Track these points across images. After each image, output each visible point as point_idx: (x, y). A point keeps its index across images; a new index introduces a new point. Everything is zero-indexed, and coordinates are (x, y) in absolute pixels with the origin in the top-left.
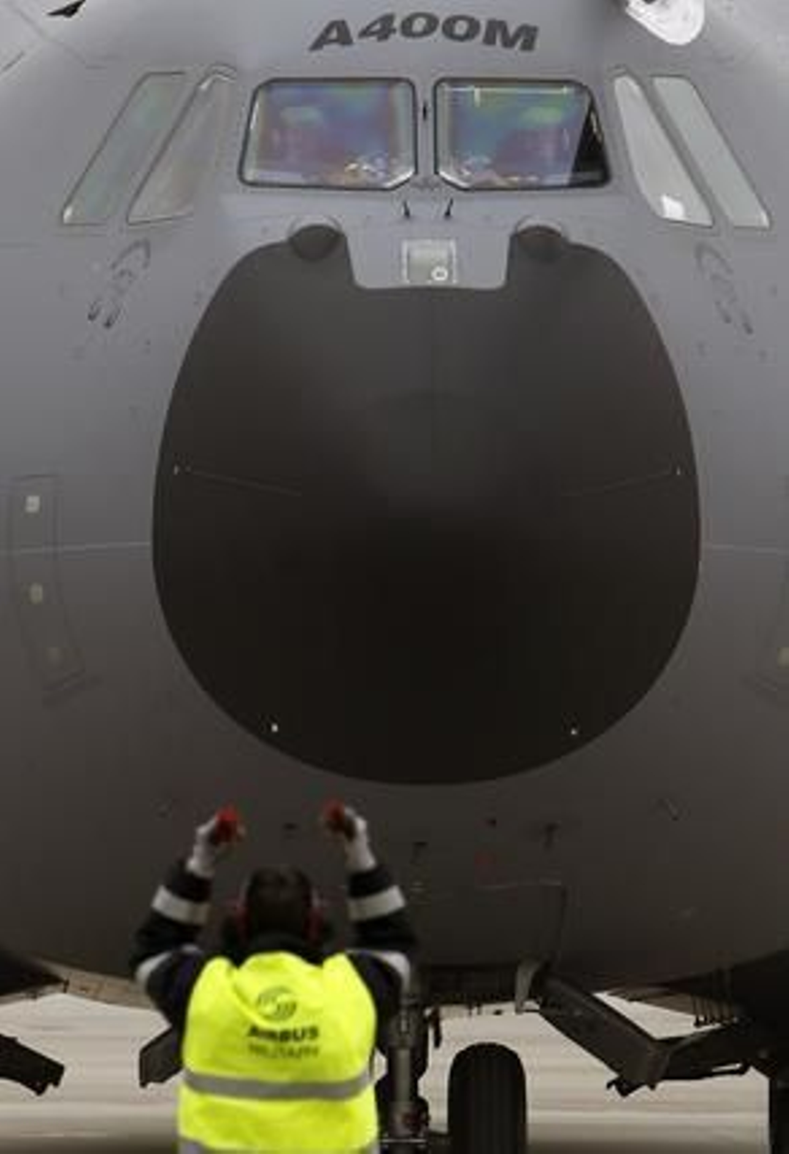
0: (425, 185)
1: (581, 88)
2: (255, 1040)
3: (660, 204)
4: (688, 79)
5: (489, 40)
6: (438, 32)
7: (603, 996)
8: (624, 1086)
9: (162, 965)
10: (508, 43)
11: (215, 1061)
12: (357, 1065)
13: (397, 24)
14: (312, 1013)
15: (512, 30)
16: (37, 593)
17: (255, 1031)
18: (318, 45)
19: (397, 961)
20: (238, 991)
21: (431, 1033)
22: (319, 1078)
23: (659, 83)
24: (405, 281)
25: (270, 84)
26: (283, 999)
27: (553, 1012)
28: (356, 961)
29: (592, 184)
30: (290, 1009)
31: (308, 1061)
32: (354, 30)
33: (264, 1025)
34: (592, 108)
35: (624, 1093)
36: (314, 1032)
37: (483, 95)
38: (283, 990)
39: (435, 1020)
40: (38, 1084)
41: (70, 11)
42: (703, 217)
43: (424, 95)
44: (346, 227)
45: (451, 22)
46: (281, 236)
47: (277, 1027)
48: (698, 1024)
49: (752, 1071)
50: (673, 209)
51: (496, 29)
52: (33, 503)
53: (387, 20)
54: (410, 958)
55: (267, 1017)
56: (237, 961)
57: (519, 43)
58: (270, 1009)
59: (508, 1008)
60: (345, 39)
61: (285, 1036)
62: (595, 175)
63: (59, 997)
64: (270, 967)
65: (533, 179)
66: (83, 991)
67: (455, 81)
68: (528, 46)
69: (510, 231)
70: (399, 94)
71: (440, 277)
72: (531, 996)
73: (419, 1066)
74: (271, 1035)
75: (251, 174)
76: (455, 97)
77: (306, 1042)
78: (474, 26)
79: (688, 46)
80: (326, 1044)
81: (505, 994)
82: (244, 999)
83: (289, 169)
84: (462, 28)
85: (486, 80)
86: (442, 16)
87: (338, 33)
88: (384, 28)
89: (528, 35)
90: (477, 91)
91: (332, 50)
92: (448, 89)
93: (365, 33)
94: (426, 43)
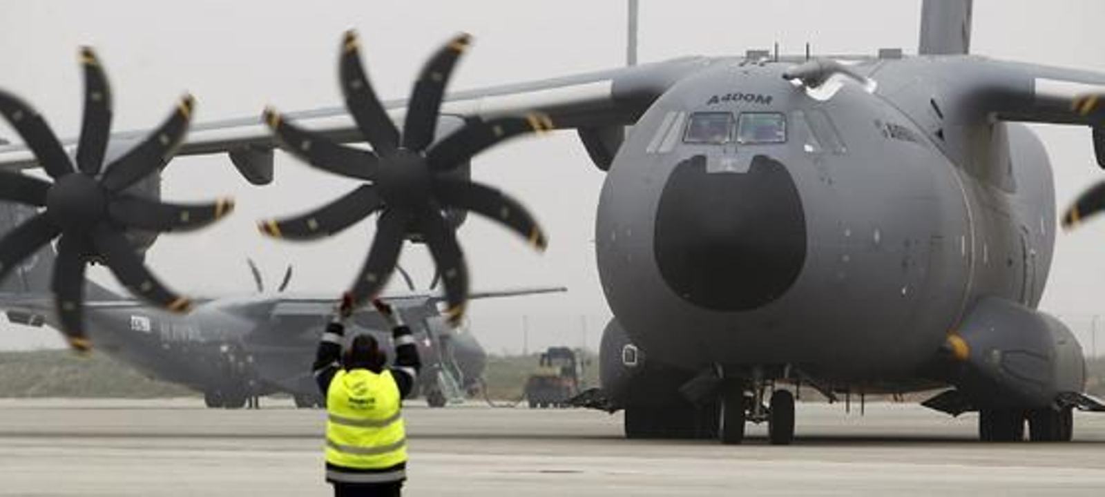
0: (734, 142)
1: (783, 114)
2: (351, 403)
3: (804, 148)
5: (757, 101)
6: (743, 99)
10: (763, 102)
13: (733, 95)
14: (372, 393)
15: (764, 98)
17: (351, 400)
18: (709, 103)
19: (410, 371)
20: (345, 383)
22: (375, 418)
23: (810, 113)
25: (696, 114)
26: (362, 387)
28: (394, 373)
29: (782, 142)
30: (364, 391)
31: (372, 412)
32: (720, 97)
33: (354, 397)
36: (373, 400)
37: (754, 117)
38: (364, 383)
42: (818, 151)
43: (735, 116)
44: (707, 155)
45: (747, 96)
46: (689, 158)
47: (360, 398)
50: (809, 149)
51: (760, 98)
53: (729, 95)
55: (356, 394)
56: (348, 370)
57: (766, 102)
58: (357, 390)
60: (717, 101)
61: (362, 402)
64: (357, 375)
67: (744, 113)
68: (768, 102)
69: (753, 156)
70: (730, 116)
71: (730, 169)
74: (357, 401)
75: (686, 140)
76: (745, 119)
77: (370, 405)
78: (753, 97)
79: (827, 102)
80: (378, 405)
82: (348, 387)
84: (749, 97)
85: (754, 113)
86: (744, 95)
87: (715, 99)
88: (727, 98)
89: (769, 99)
90: (752, 116)
91: (713, 105)
92: (743, 115)
93: (723, 99)
94: (738, 102)
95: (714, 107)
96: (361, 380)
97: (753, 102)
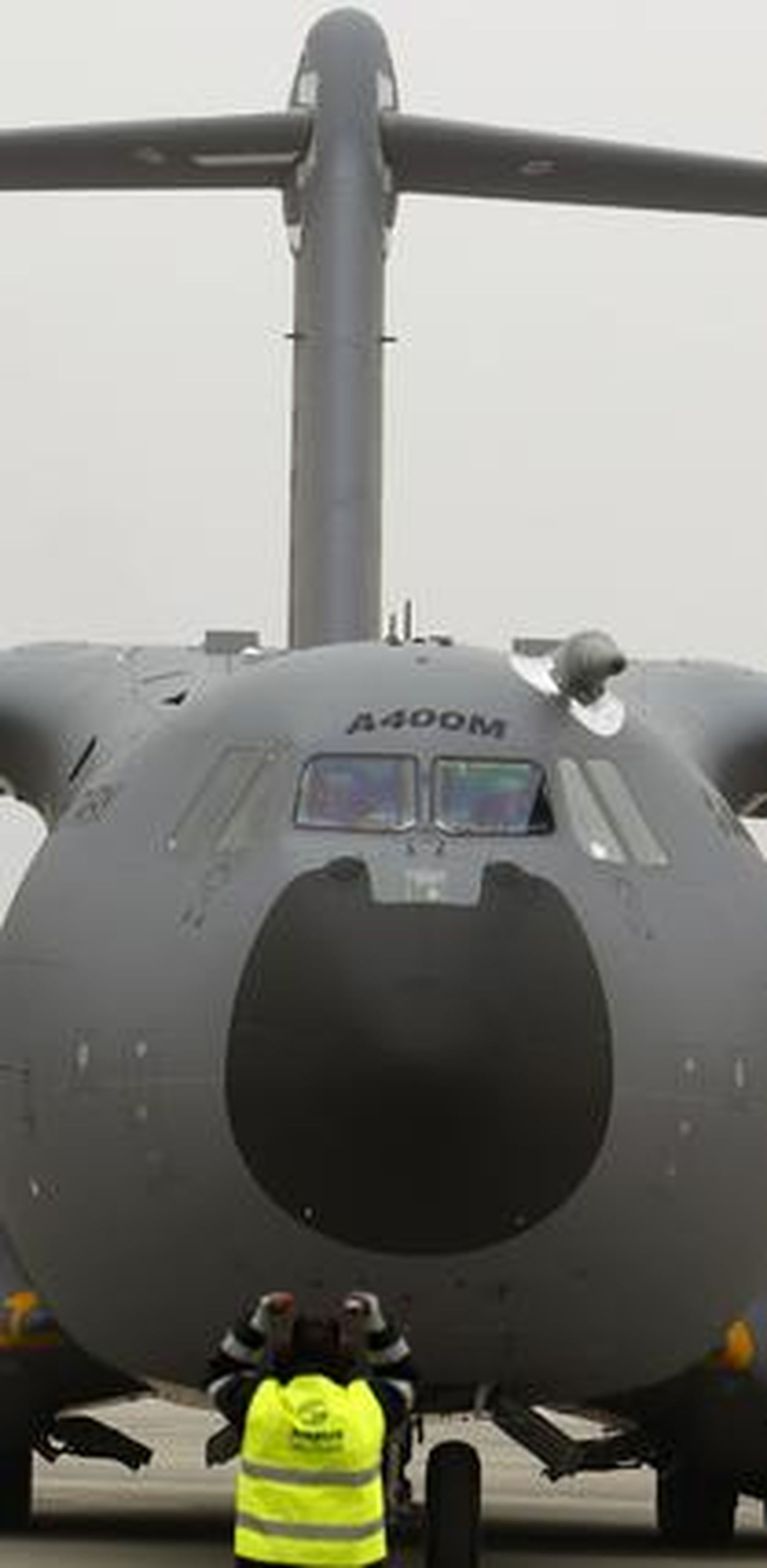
0: (426, 831)
1: (536, 766)
2: (296, 1440)
3: (589, 850)
4: (614, 761)
5: (472, 729)
6: (436, 724)
7: (539, 1410)
8: (553, 1474)
9: (228, 1384)
10: (486, 732)
11: (265, 1454)
12: (373, 1459)
13: (408, 715)
14: (341, 1419)
15: (488, 722)
16: (142, 1112)
17: (296, 1433)
18: (350, 732)
19: (404, 1387)
20: (285, 1403)
21: (415, 1434)
22: (340, 1468)
23: (590, 763)
24: (408, 898)
25: (315, 758)
27: (502, 1420)
29: (539, 833)
30: (324, 1416)
31: (335, 1456)
32: (377, 718)
33: (301, 1427)
34: (544, 779)
35: (554, 1479)
36: (339, 1435)
37: (469, 770)
38: (319, 1403)
39: (419, 1423)
40: (134, 1463)
41: (178, 700)
42: (619, 858)
43: (425, 765)
44: (366, 858)
45: (445, 717)
46: (320, 865)
47: (313, 1429)
48: (606, 1430)
49: (645, 1467)
50: (599, 852)
51: (476, 722)
52: (142, 1049)
53: (399, 714)
54: (415, 1387)
55: (305, 1422)
56: (284, 1381)
57: (494, 732)
58: (308, 1416)
59: (470, 1416)
60: (370, 727)
61: (318, 1436)
62: (544, 826)
63: (151, 1401)
64: (308, 1386)
65: (500, 828)
66: (168, 1397)
67: (445, 758)
68: (500, 734)
69: (482, 864)
70: (409, 765)
71: (433, 895)
72: (487, 1407)
73: (406, 1456)
74: (308, 1436)
75: (301, 819)
76: (447, 770)
77: (335, 1442)
78: (461, 719)
79: (614, 738)
80: (347, 1443)
81: (467, 1406)
83: (326, 816)
84: (452, 721)
85: (468, 759)
86: (439, 712)
87: (366, 722)
88: (397, 720)
89: (499, 727)
90: (462, 766)
91: (361, 734)
92: (442, 763)
93: (385, 722)
94: (427, 731)
95: (363, 741)
96: (315, 1396)
97: (464, 731)
